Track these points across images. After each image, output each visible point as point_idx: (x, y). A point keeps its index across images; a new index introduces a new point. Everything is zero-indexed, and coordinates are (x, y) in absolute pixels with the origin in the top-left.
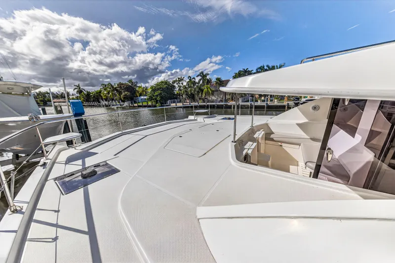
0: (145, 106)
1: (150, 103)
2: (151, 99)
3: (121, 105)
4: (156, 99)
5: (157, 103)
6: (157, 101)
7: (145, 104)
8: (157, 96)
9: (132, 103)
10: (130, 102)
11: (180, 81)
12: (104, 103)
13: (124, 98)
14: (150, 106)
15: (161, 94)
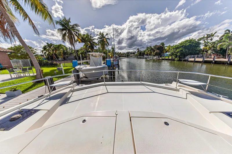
0: (166, 60)
1: (170, 58)
2: (172, 54)
3: (152, 58)
4: (176, 55)
5: (176, 57)
6: (177, 56)
7: (167, 58)
8: (178, 52)
9: (159, 57)
10: (158, 56)
11: (208, 37)
12: (145, 56)
13: (155, 54)
14: (170, 60)
15: (182, 50)
